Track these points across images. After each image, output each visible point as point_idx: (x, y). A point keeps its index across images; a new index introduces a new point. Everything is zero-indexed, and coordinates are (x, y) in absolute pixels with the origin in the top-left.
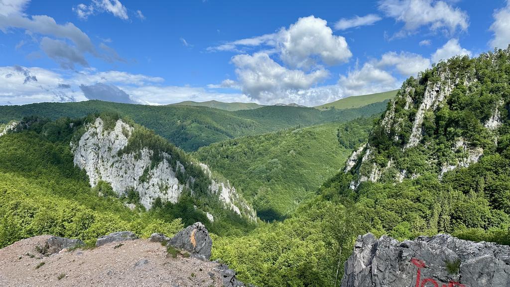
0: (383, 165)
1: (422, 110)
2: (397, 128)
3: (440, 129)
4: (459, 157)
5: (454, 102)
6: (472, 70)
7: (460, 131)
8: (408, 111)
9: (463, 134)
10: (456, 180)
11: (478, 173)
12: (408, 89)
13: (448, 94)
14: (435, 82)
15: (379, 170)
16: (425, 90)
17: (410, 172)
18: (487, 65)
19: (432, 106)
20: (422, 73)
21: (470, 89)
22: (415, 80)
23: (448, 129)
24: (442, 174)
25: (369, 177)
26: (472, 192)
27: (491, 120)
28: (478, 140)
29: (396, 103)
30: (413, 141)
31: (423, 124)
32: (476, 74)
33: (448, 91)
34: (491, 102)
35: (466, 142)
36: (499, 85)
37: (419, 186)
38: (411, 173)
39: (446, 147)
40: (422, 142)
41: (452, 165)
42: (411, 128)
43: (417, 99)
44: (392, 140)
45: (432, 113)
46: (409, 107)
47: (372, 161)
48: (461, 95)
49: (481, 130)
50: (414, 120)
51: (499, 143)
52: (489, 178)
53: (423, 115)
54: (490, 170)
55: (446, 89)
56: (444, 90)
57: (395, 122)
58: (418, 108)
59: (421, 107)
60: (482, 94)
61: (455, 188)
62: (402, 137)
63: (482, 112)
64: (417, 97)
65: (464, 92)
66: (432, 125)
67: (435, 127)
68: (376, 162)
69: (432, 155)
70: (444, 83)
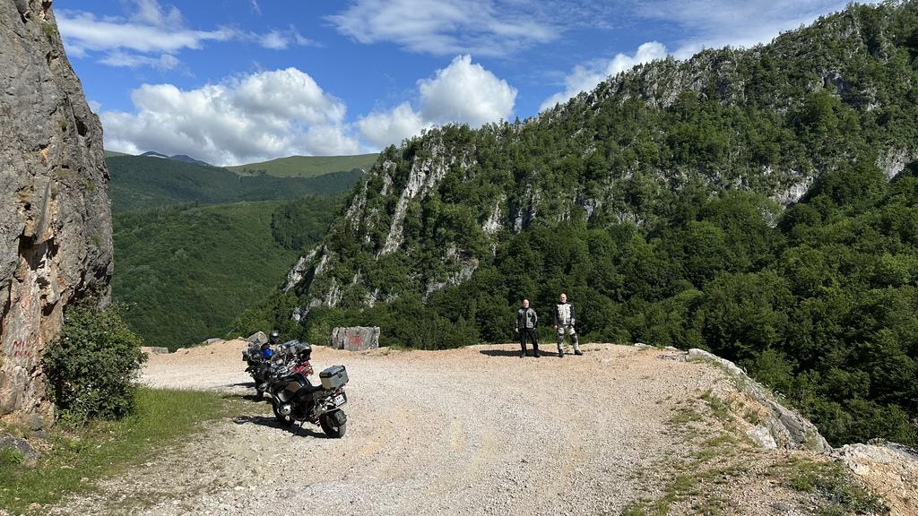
0: (346, 281)
1: (405, 198)
2: (370, 224)
3: (428, 229)
4: (450, 270)
5: (448, 191)
6: (471, 146)
7: (452, 233)
8: (385, 198)
9: (457, 239)
10: (444, 303)
11: (470, 294)
12: (387, 164)
13: (440, 178)
14: (424, 158)
15: (340, 289)
16: (410, 168)
17: (384, 291)
18: (491, 142)
19: (419, 193)
20: (408, 142)
21: (468, 173)
22: (397, 151)
23: (439, 230)
24: (427, 294)
25: (323, 300)
26: (461, 319)
27: (490, 220)
28: (473, 248)
29: (369, 184)
30: (391, 244)
31: (406, 221)
32: (477, 153)
33: (441, 172)
34: (491, 195)
35: (460, 250)
36: (503, 172)
37: (396, 312)
38: (386, 293)
39: (434, 256)
40: (403, 246)
41: (440, 281)
42: (389, 225)
43: (400, 181)
44: (361, 241)
45: (419, 205)
46: (388, 192)
47: (330, 275)
48: (457, 181)
49: (478, 234)
50: (394, 213)
51: (497, 253)
52: (482, 301)
53: (406, 206)
54: (484, 289)
55: (439, 170)
56: (435, 172)
57: (365, 215)
58: (399, 194)
59: (404, 194)
60: (481, 184)
61: (441, 315)
62: (375, 237)
63: (480, 209)
64: (399, 178)
65: (460, 177)
66: (418, 222)
67: (421, 225)
68: (335, 276)
69: (415, 266)
70: (436, 161)
